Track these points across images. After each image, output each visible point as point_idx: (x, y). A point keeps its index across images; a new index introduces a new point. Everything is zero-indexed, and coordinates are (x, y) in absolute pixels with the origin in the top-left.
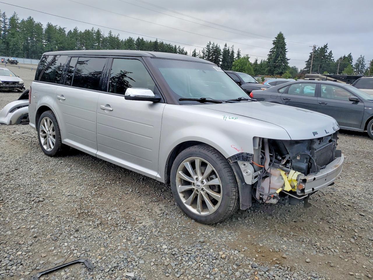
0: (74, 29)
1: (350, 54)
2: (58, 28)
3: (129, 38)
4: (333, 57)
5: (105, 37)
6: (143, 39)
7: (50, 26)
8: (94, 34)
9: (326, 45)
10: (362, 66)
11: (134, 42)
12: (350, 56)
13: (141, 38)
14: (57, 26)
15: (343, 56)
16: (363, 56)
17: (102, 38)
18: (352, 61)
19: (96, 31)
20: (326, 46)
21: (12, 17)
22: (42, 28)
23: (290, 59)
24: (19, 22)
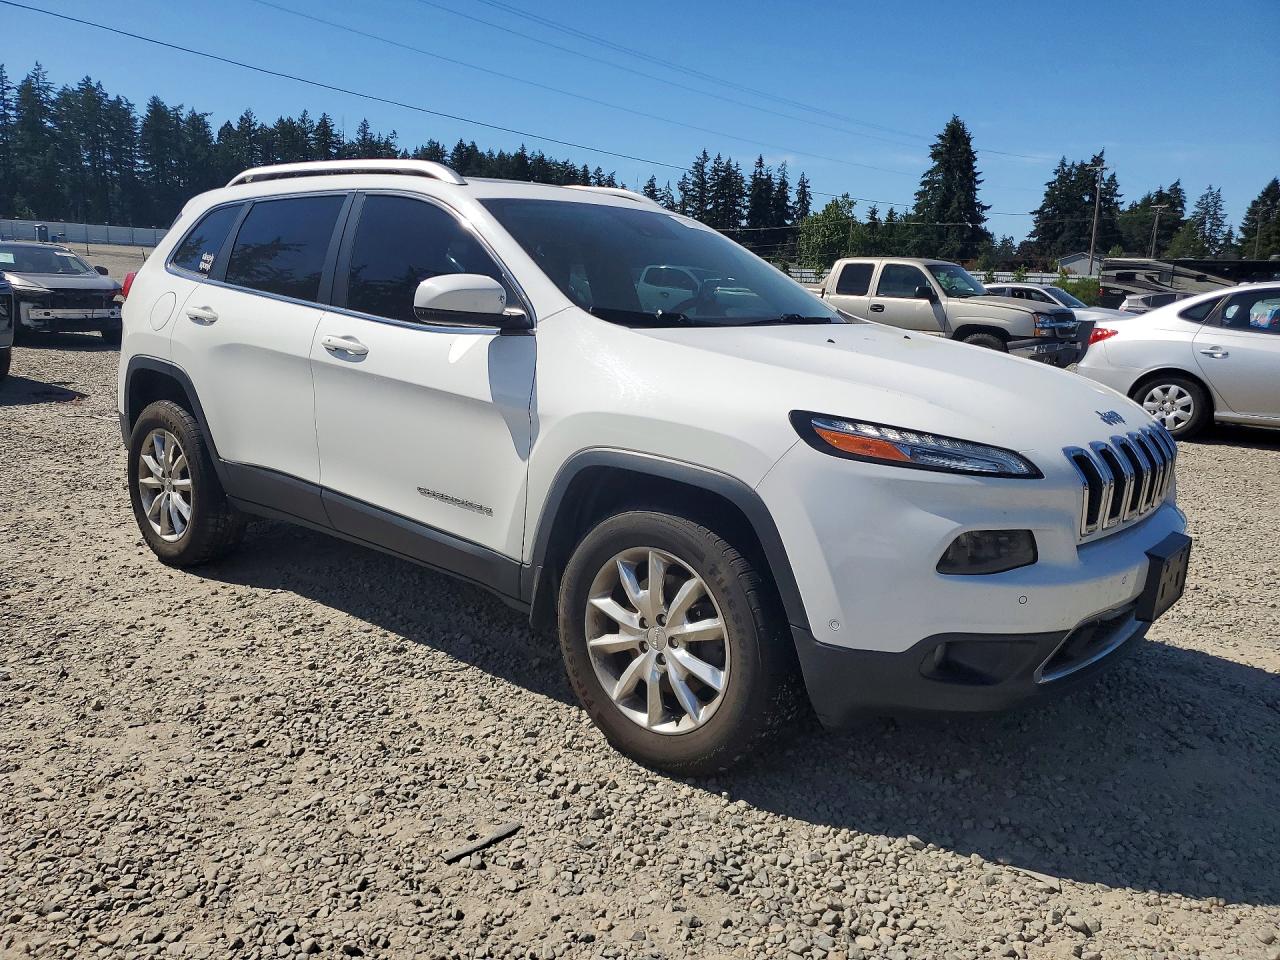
0: (242, 119)
1: (1178, 183)
2: (185, 114)
3: (426, 145)
4: (1120, 196)
5: (346, 142)
6: (474, 145)
7: (156, 107)
8: (310, 135)
9: (1098, 155)
10: (1212, 225)
11: (446, 158)
12: (1176, 189)
13: (468, 144)
14: (181, 107)
15: (1154, 190)
16: (1215, 190)
17: (335, 148)
18: (1182, 206)
19: (316, 124)
20: (1098, 160)
21: (28, 81)
22: (133, 115)
23: (989, 207)
24: (53, 96)
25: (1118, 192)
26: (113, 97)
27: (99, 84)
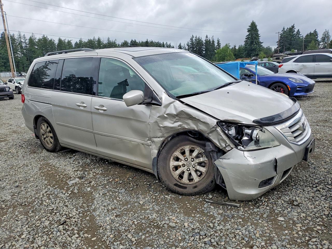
0: (80, 40)
1: (316, 30)
2: (66, 41)
3: (124, 42)
4: (301, 35)
5: (105, 43)
6: (135, 40)
7: (60, 40)
8: (96, 42)
9: (293, 25)
10: (327, 39)
11: (129, 44)
12: (315, 32)
13: (134, 40)
14: (65, 39)
15: (309, 33)
16: (327, 30)
17: (102, 45)
18: (317, 36)
19: (97, 40)
20: (293, 27)
21: (31, 38)
22: (55, 43)
23: (263, 43)
24: (37, 40)
25: (300, 34)
26: (50, 39)
27: (47, 37)
